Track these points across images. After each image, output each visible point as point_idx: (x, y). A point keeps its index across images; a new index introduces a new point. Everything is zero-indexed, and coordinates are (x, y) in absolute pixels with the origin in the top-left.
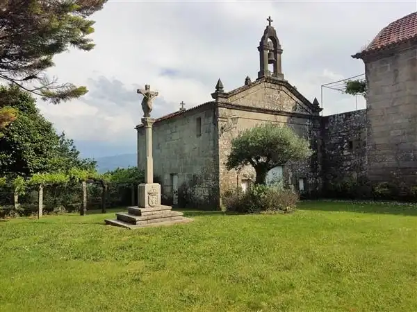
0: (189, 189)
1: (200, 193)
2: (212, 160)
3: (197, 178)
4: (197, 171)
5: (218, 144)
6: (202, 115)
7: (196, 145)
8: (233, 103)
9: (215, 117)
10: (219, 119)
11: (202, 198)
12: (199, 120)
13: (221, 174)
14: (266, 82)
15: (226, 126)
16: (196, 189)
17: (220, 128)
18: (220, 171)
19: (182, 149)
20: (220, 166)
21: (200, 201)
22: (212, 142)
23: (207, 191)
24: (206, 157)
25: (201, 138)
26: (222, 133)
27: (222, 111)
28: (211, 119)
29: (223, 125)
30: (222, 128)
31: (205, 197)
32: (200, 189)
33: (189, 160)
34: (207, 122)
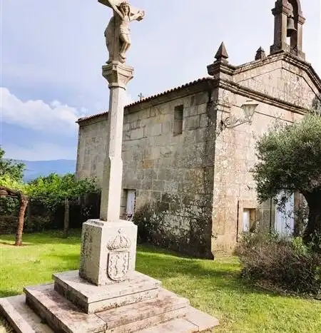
0: (155, 216)
1: (173, 224)
2: (200, 173)
3: (169, 200)
4: (171, 189)
5: (214, 148)
6: (186, 102)
7: (172, 149)
8: (241, 84)
9: (211, 105)
10: (219, 107)
11: (177, 232)
12: (180, 109)
13: (215, 197)
14: (284, 60)
15: (230, 121)
16: (167, 217)
17: (218, 122)
18: (214, 192)
19: (145, 153)
20: (215, 185)
21: (174, 237)
22: (203, 144)
23: (187, 223)
24: (189, 167)
25: (182, 137)
26: (222, 129)
27: (224, 95)
28: (203, 108)
29: (224, 118)
30: (222, 123)
31: (182, 231)
32: (175, 217)
33: (158, 172)
34: (194, 112)
